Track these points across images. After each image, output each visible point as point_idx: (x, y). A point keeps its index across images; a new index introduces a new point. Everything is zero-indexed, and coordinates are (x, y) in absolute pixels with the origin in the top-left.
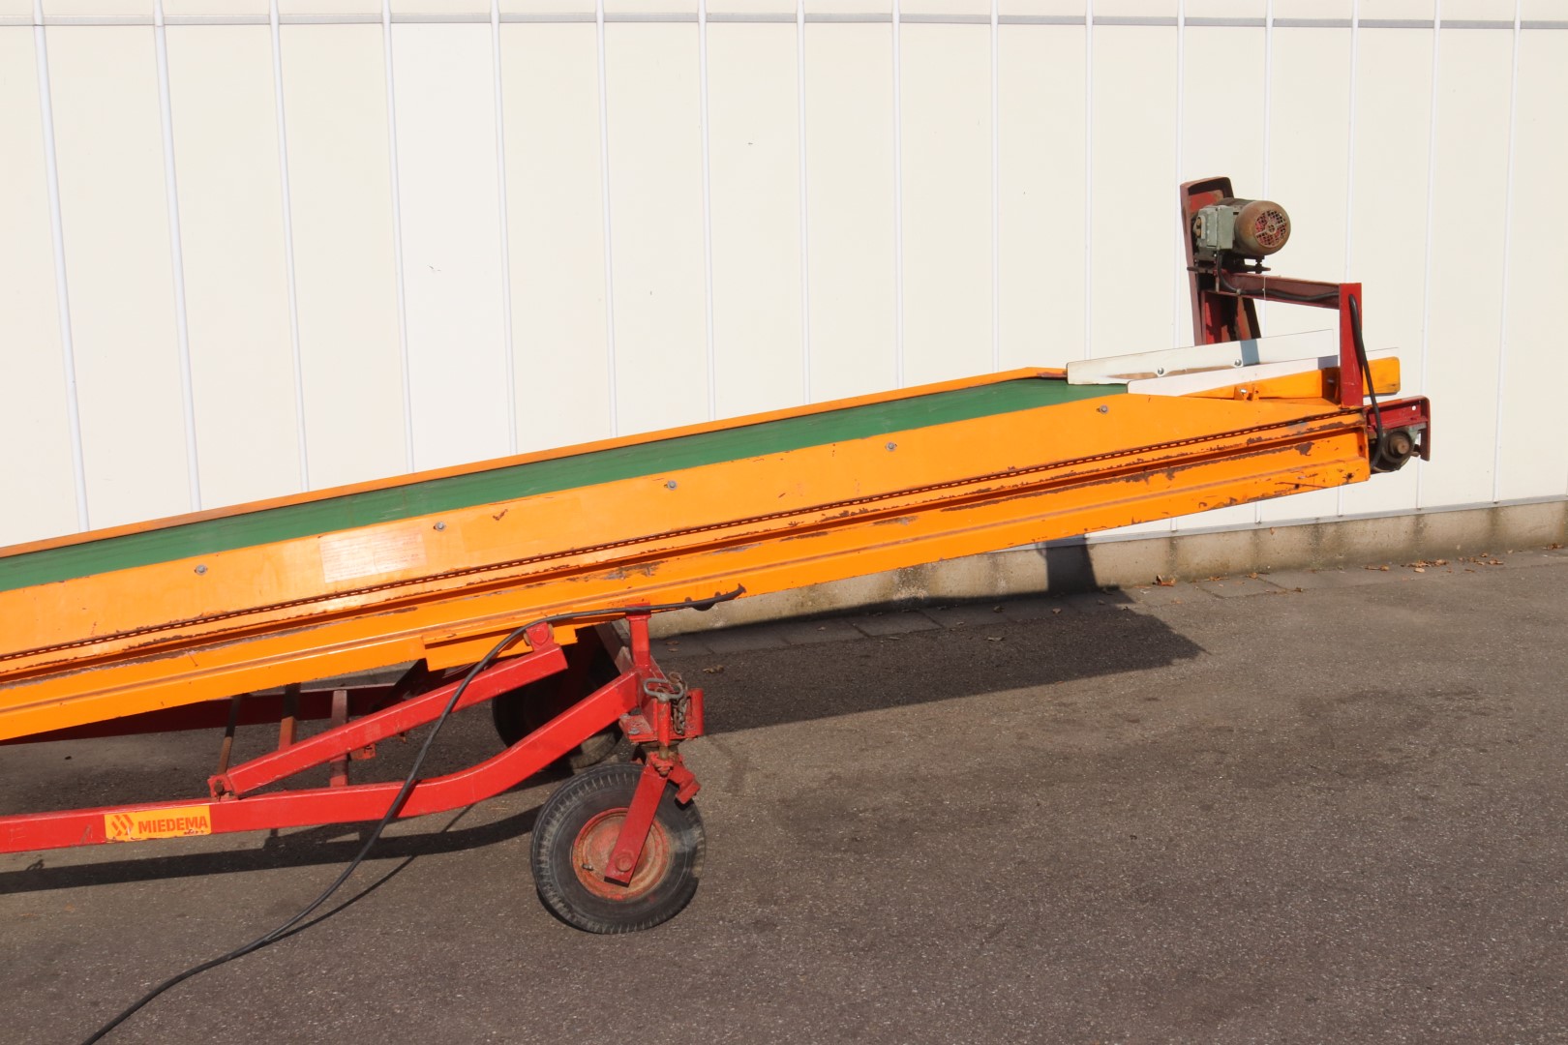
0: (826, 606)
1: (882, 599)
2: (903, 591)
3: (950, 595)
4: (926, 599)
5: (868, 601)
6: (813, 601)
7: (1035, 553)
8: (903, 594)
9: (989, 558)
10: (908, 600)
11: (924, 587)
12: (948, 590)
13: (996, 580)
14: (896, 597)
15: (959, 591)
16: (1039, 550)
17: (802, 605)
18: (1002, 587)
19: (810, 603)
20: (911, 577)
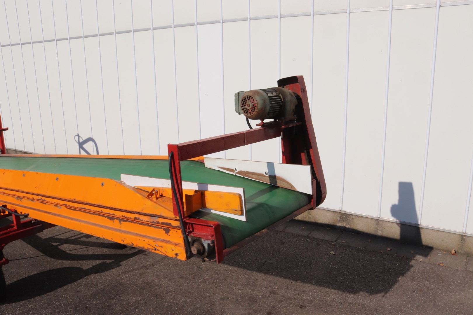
0: (313, 221)
1: (333, 224)
2: (341, 223)
3: (358, 230)
4: (349, 228)
5: (328, 223)
6: (309, 217)
7: (395, 224)
8: (341, 224)
9: (375, 221)
10: (342, 227)
11: (349, 224)
12: (358, 228)
13: (378, 230)
14: (338, 224)
15: (362, 230)
16: (397, 224)
17: (305, 218)
18: (380, 233)
19: (308, 218)
20: (344, 219)
